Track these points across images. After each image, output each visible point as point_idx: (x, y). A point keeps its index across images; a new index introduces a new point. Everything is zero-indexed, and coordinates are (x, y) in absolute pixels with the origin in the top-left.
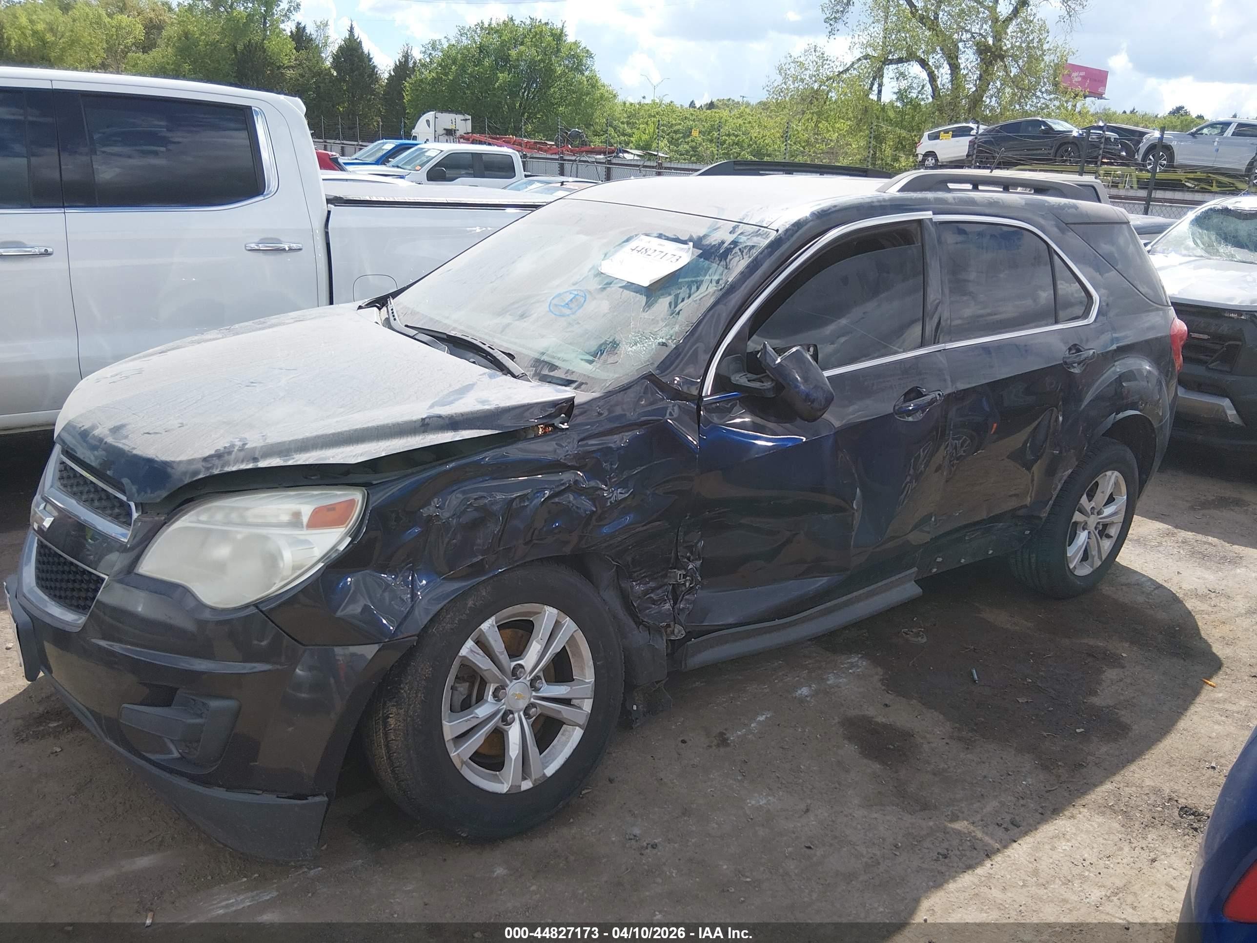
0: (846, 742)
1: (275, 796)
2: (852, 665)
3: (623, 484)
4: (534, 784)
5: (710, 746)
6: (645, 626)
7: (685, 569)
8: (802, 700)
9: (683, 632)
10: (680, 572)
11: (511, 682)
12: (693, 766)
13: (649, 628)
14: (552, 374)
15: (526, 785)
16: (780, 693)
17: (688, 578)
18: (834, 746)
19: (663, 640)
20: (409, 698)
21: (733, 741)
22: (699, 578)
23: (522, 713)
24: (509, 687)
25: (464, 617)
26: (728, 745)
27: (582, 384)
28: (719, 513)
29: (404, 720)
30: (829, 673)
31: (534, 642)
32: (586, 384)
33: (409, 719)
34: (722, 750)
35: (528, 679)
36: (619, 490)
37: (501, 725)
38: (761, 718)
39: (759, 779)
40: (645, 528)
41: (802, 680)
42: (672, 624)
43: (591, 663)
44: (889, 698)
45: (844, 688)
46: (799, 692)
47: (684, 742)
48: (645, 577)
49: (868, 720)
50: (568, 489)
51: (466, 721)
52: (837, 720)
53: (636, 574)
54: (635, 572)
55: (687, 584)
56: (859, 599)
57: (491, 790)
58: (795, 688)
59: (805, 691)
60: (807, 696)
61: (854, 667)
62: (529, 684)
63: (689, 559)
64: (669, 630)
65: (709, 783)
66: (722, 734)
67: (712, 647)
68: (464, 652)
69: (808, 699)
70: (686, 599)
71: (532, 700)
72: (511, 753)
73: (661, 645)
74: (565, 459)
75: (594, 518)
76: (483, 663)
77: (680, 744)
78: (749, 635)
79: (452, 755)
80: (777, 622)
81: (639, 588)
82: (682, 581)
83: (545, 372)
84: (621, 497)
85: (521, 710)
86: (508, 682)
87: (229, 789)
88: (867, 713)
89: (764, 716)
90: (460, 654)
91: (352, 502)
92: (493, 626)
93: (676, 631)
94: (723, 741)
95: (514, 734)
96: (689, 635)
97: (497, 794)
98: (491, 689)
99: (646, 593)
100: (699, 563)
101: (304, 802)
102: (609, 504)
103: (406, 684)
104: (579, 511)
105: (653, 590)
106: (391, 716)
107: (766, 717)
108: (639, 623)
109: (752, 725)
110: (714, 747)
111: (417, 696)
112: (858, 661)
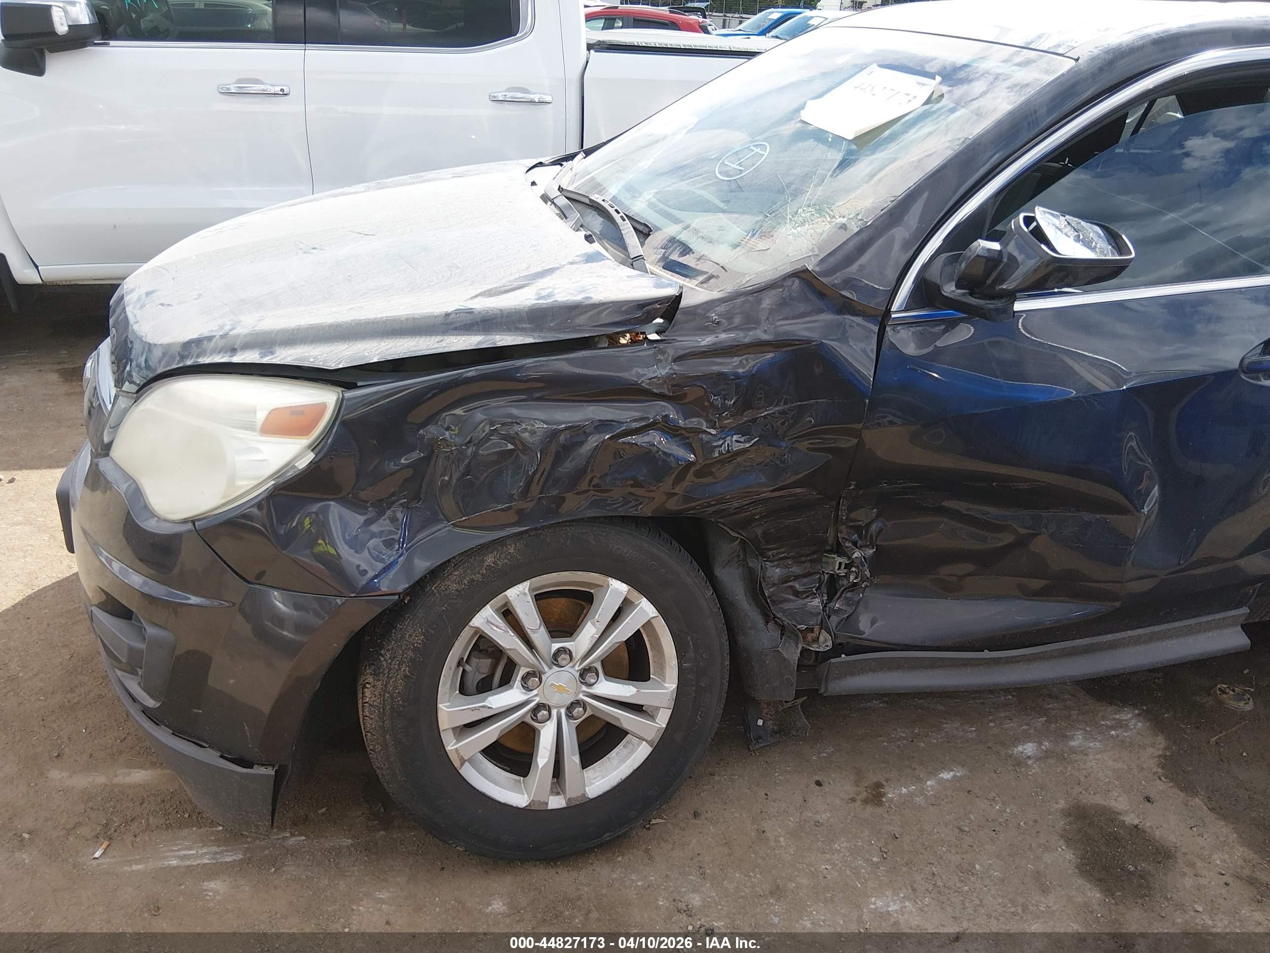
0: (1061, 843)
1: (219, 754)
2: (1120, 725)
3: (743, 430)
4: (567, 804)
5: (853, 800)
6: (776, 623)
7: (849, 558)
8: (1020, 763)
9: (830, 643)
10: (839, 560)
11: (550, 668)
12: (817, 824)
13: (783, 628)
14: (681, 260)
15: (556, 802)
16: (990, 744)
17: (853, 569)
18: (1040, 846)
19: (797, 648)
20: (390, 669)
21: (891, 800)
22: (868, 573)
23: (563, 711)
24: (547, 675)
25: (478, 577)
26: (880, 804)
27: (712, 277)
28: (903, 488)
29: (380, 695)
30: (1078, 729)
31: (589, 624)
32: (717, 277)
33: (387, 695)
34: (869, 809)
35: (577, 668)
36: (735, 437)
37: (528, 720)
38: (946, 775)
39: (904, 869)
40: (777, 494)
41: (1032, 731)
42: (816, 629)
43: (675, 662)
44: (1158, 788)
45: (1091, 757)
46: (1020, 748)
47: (819, 784)
48: (785, 558)
49: (1112, 816)
50: (653, 426)
51: (473, 710)
52: (1062, 804)
53: (770, 553)
54: (770, 550)
55: (852, 578)
56: (1137, 641)
57: (503, 801)
58: (1018, 740)
59: (1029, 748)
60: (1029, 758)
61: (1121, 727)
62: (577, 675)
63: (855, 544)
64: (810, 636)
65: (828, 856)
66: (878, 785)
67: (873, 671)
68: (478, 621)
69: (1030, 762)
70: (846, 598)
71: (581, 696)
72: (539, 760)
73: (792, 653)
74: (649, 384)
75: (693, 469)
76: (506, 639)
77: (813, 785)
78: (933, 664)
79: (449, 748)
80: (986, 654)
81: (776, 572)
82: (842, 572)
83: (675, 257)
84: (742, 446)
85: (562, 707)
86: (546, 669)
87: (177, 733)
88: (1113, 803)
89: (952, 774)
90: (471, 624)
91: (323, 407)
92: (525, 594)
93: (821, 639)
94: (876, 796)
95: (547, 735)
96: (838, 649)
97: (511, 806)
98: (522, 672)
99: (785, 580)
100: (870, 552)
101: (245, 770)
102: (717, 455)
103: (388, 650)
104: (668, 460)
105: (797, 578)
106: (368, 686)
107: (955, 776)
108: (768, 617)
109: (929, 783)
110: (859, 803)
111: (400, 669)
112: (1130, 719)
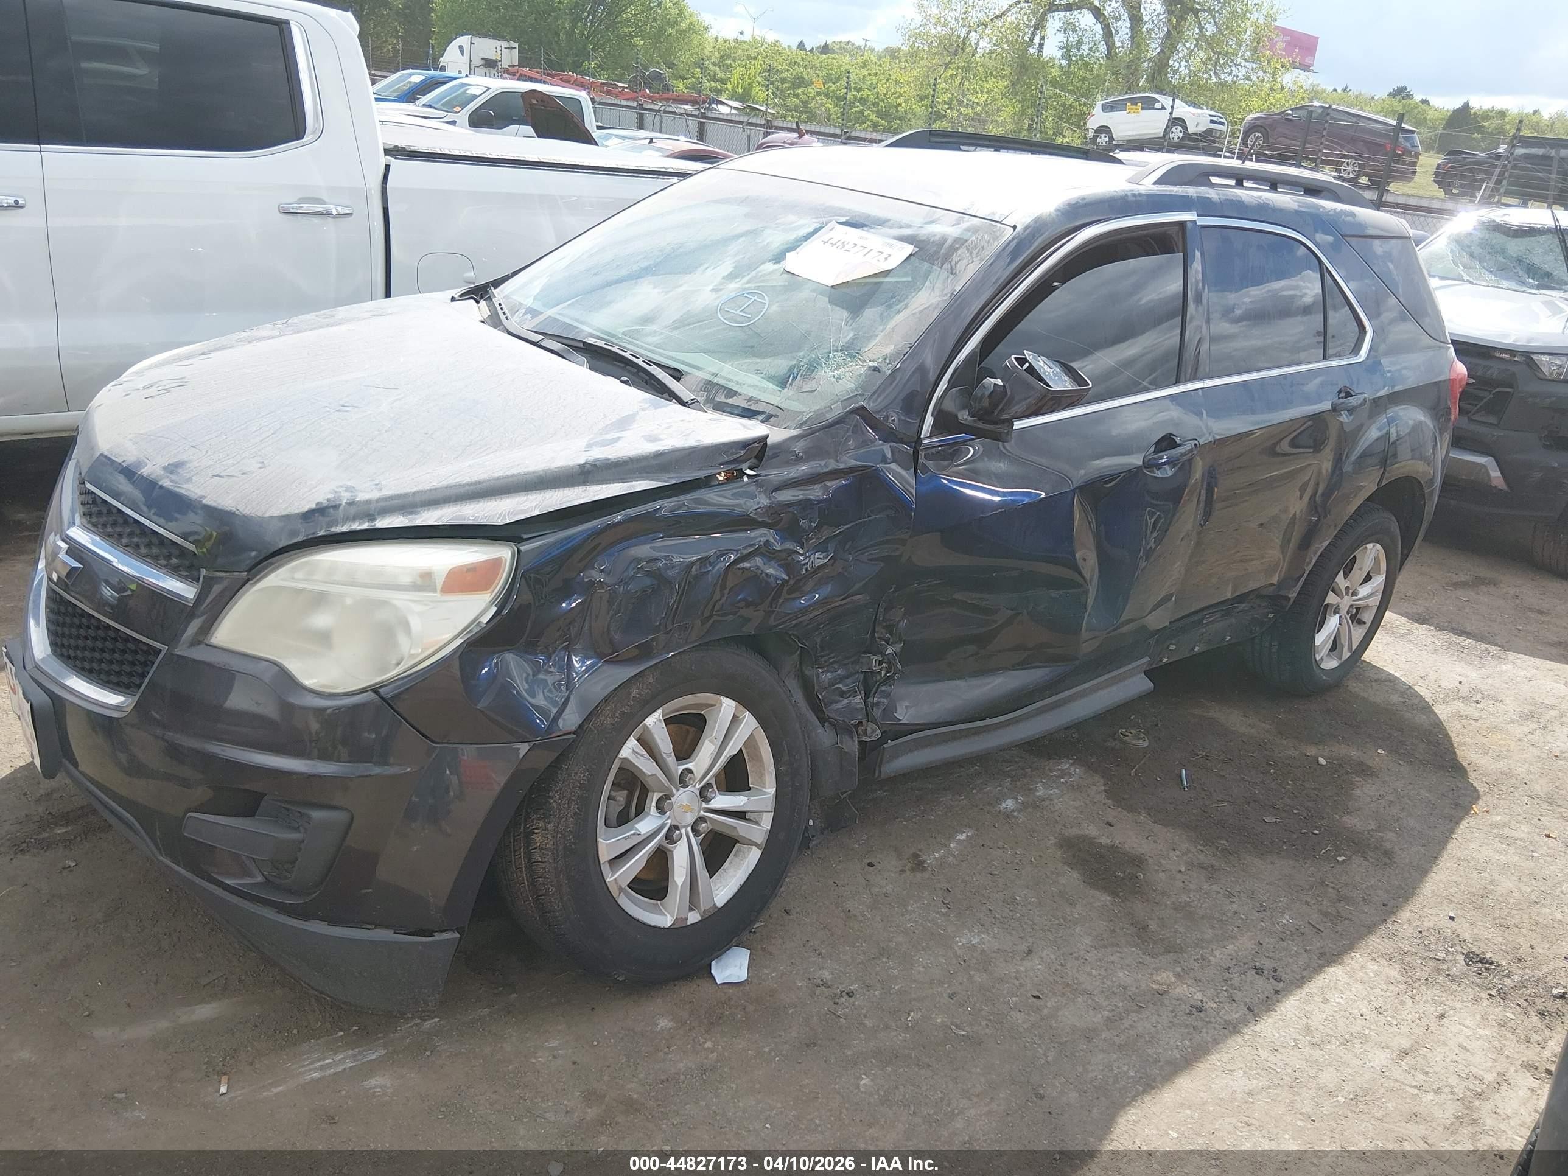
0: (1066, 867)
1: (393, 931)
2: (1064, 774)
3: (822, 547)
4: (702, 916)
5: (903, 871)
6: (830, 723)
7: (882, 654)
8: (1008, 816)
9: (878, 732)
10: (875, 658)
11: (678, 790)
12: (886, 895)
13: (835, 727)
14: (729, 401)
15: (694, 918)
16: (981, 807)
17: (884, 665)
18: (1052, 873)
19: (854, 741)
20: (560, 810)
21: (930, 865)
22: (899, 666)
23: (689, 829)
24: (675, 797)
25: (627, 709)
26: (924, 869)
27: (770, 416)
28: (929, 586)
29: (553, 837)
30: (1037, 783)
31: (707, 742)
32: (776, 416)
33: (559, 835)
34: (919, 875)
35: (698, 786)
36: (817, 555)
37: (665, 843)
38: (962, 837)
39: (968, 912)
40: (844, 602)
41: (1006, 790)
42: (864, 722)
43: (773, 768)
44: (1111, 814)
45: (1056, 801)
46: (1004, 805)
47: (870, 865)
48: (834, 662)
49: (1090, 841)
50: (756, 552)
51: (626, 838)
52: (1053, 840)
53: (823, 659)
54: (823, 656)
55: (883, 673)
56: (1083, 694)
57: (653, 924)
58: (999, 800)
59: (1009, 804)
60: (1013, 810)
61: (1065, 775)
62: (698, 793)
63: (887, 641)
64: (860, 729)
65: (908, 917)
66: (916, 856)
67: (911, 751)
68: (625, 752)
69: (1015, 814)
70: (882, 691)
71: (702, 813)
72: (676, 879)
73: (851, 746)
74: (756, 514)
75: (786, 589)
76: (646, 766)
77: (867, 867)
78: (954, 737)
79: (608, 880)
80: (988, 722)
81: (826, 677)
82: (878, 668)
83: (721, 398)
84: (822, 562)
85: (688, 826)
86: (674, 790)
87: (332, 922)
88: (1087, 832)
89: (964, 835)
90: (620, 756)
91: (497, 563)
92: (660, 720)
93: (869, 730)
94: (919, 865)
95: (680, 855)
96: (886, 736)
97: (659, 928)
98: (655, 797)
99: (832, 683)
100: (899, 647)
101: (431, 939)
102: (804, 572)
103: (557, 792)
104: (769, 580)
105: (841, 679)
106: (536, 831)
107: (967, 836)
108: (823, 720)
109: (952, 845)
110: (908, 872)
111: (569, 807)
112: (1069, 768)
